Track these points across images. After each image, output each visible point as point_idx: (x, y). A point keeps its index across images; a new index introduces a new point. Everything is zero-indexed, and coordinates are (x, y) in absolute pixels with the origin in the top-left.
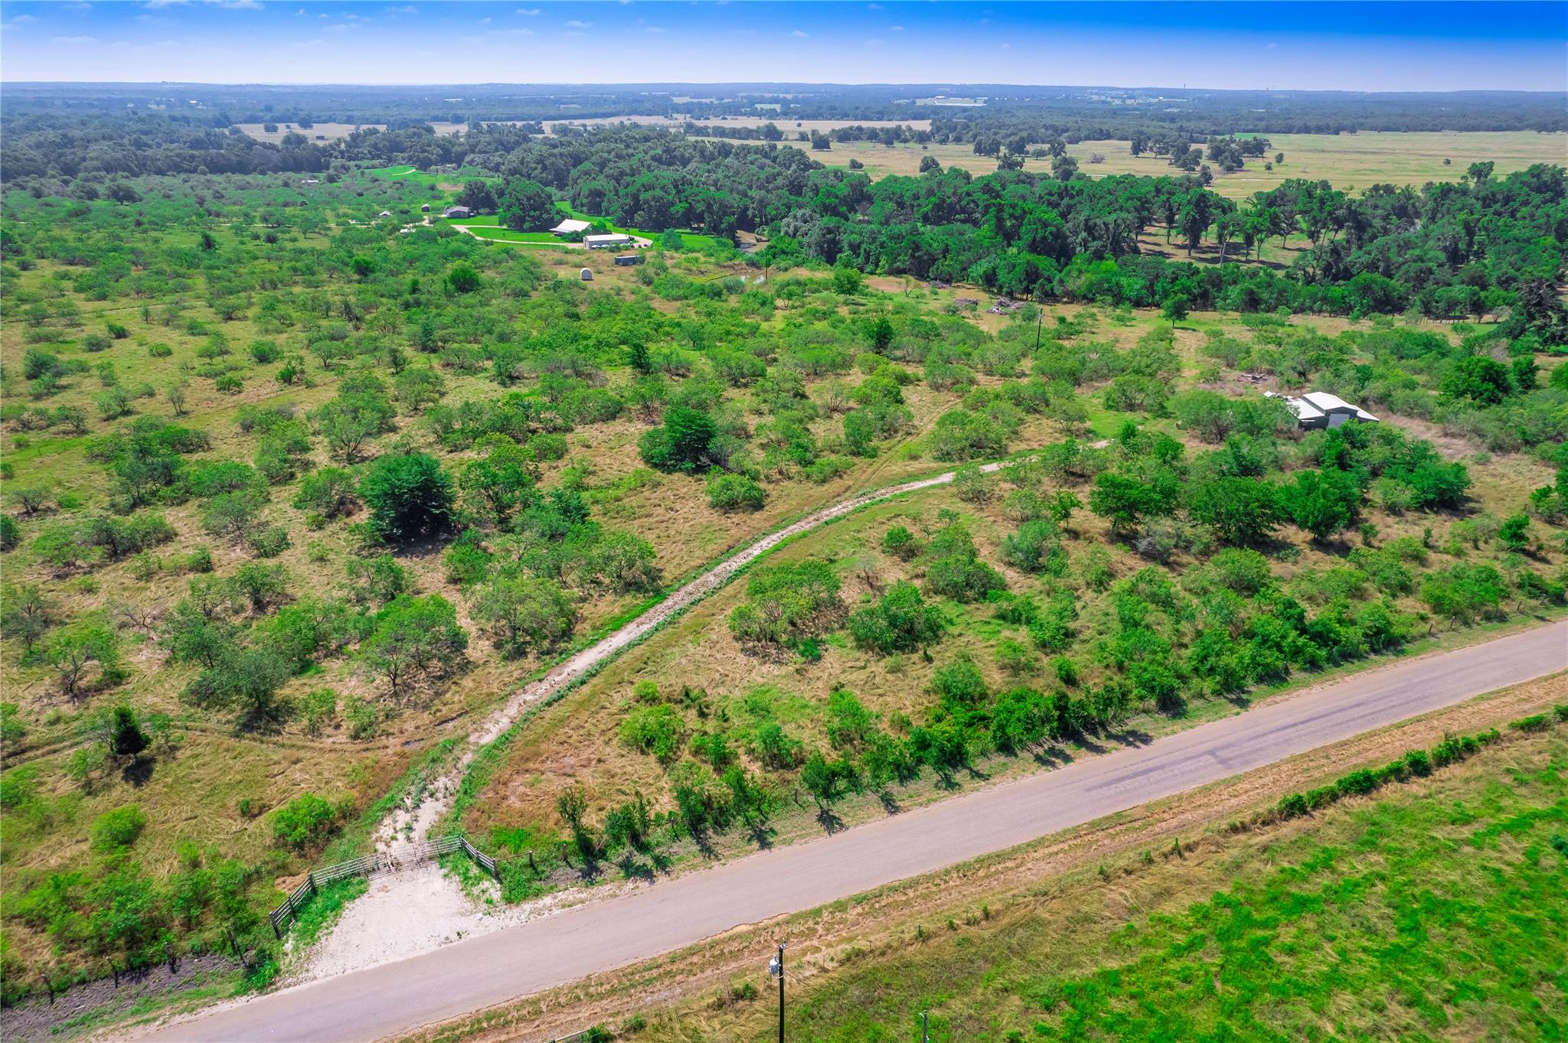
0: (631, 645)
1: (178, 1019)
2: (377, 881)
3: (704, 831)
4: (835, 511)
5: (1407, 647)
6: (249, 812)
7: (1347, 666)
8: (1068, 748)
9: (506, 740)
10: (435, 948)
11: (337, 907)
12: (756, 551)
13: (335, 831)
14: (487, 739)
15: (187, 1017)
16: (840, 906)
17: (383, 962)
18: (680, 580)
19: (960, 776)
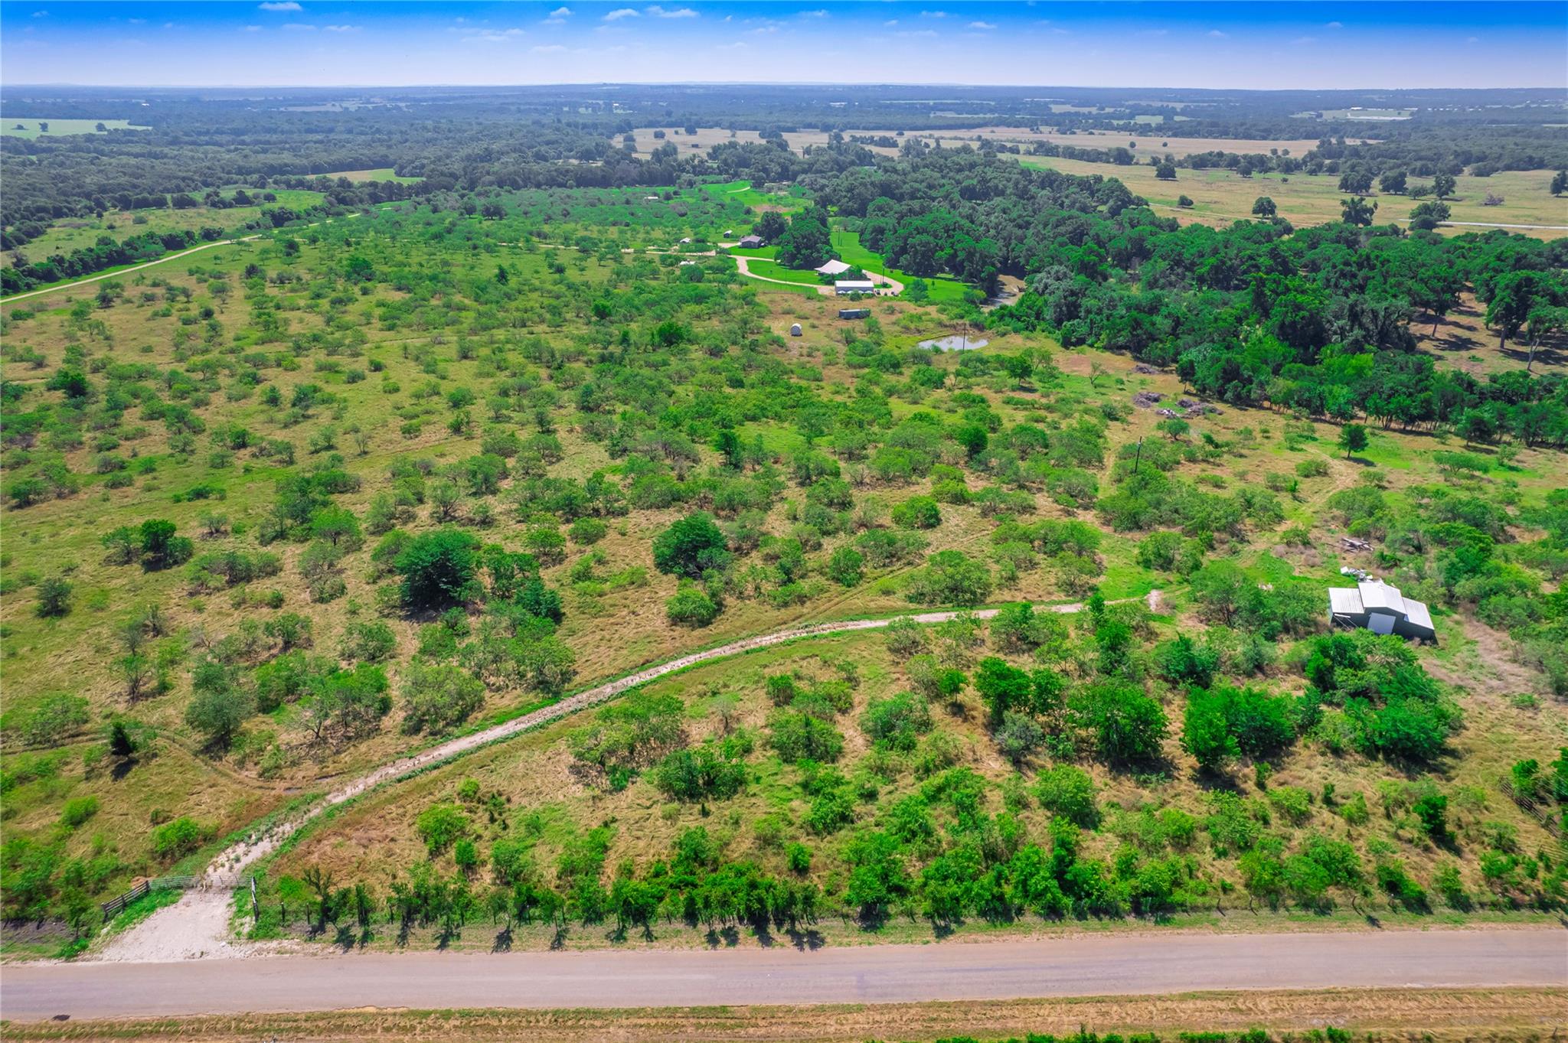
0: (495, 742)
1: (14, 964)
2: (190, 896)
3: (413, 921)
4: (767, 640)
5: (1179, 917)
6: (155, 821)
7: (1093, 921)
8: (744, 931)
9: (351, 802)
10: (181, 960)
11: (152, 909)
12: (664, 670)
13: (192, 850)
14: (338, 799)
15: (19, 964)
16: (447, 1015)
17: (145, 961)
18: (584, 686)
19: (634, 932)
